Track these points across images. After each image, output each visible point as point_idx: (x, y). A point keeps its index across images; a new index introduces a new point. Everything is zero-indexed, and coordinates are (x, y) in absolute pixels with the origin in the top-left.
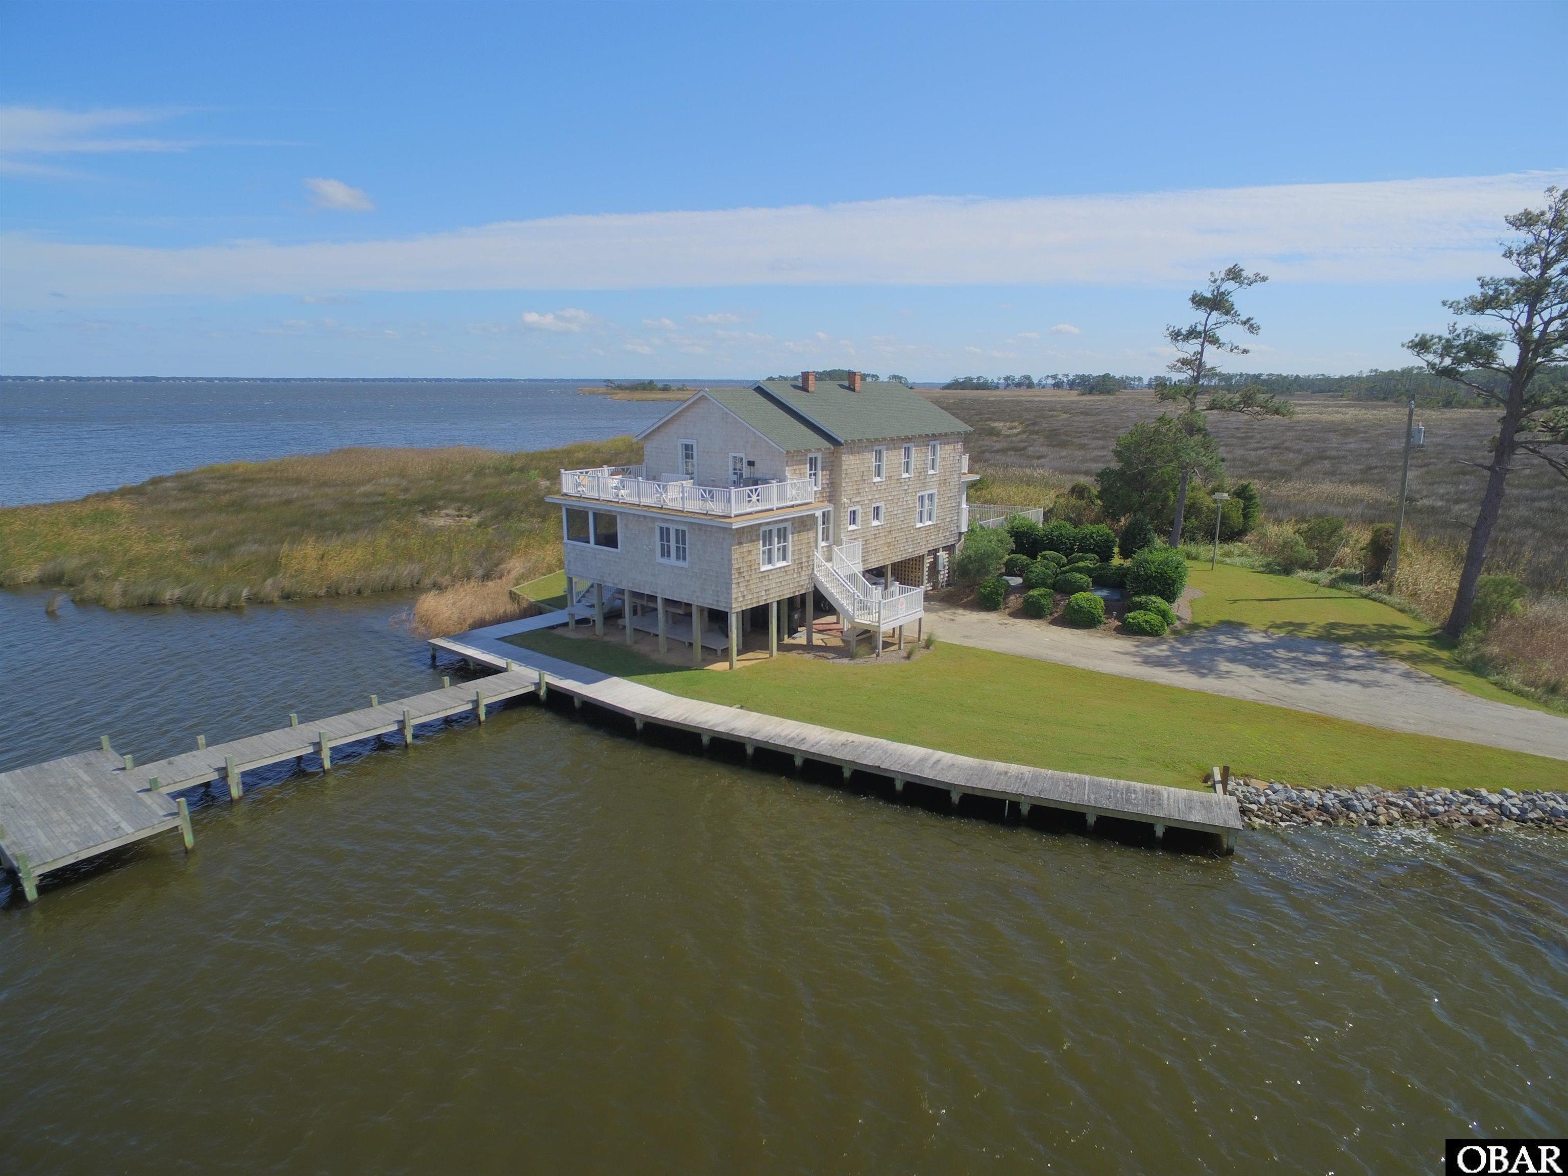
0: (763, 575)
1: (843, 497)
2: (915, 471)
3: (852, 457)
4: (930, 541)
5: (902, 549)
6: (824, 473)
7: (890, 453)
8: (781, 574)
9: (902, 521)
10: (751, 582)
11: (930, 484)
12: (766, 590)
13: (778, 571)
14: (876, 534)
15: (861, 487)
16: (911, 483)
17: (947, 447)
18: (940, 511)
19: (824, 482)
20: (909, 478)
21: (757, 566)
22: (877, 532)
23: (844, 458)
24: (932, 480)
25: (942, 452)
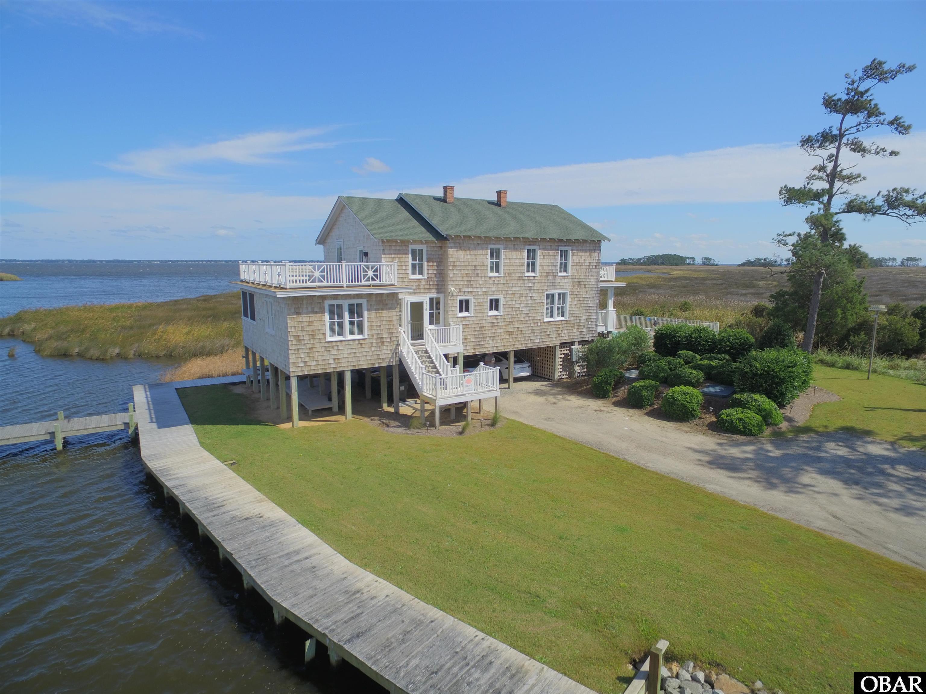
0: (330, 344)
1: (450, 286)
2: (542, 271)
3: (461, 252)
4: (563, 335)
5: (527, 338)
6: (431, 264)
7: (509, 253)
8: (355, 346)
9: (527, 314)
10: (314, 350)
11: (561, 284)
12: (334, 359)
13: (351, 342)
14: (494, 323)
15: (473, 279)
16: (536, 281)
17: (580, 253)
18: (574, 309)
19: (430, 272)
20: (534, 277)
21: (321, 336)
22: (495, 321)
23: (451, 251)
24: (563, 281)
25: (574, 257)
